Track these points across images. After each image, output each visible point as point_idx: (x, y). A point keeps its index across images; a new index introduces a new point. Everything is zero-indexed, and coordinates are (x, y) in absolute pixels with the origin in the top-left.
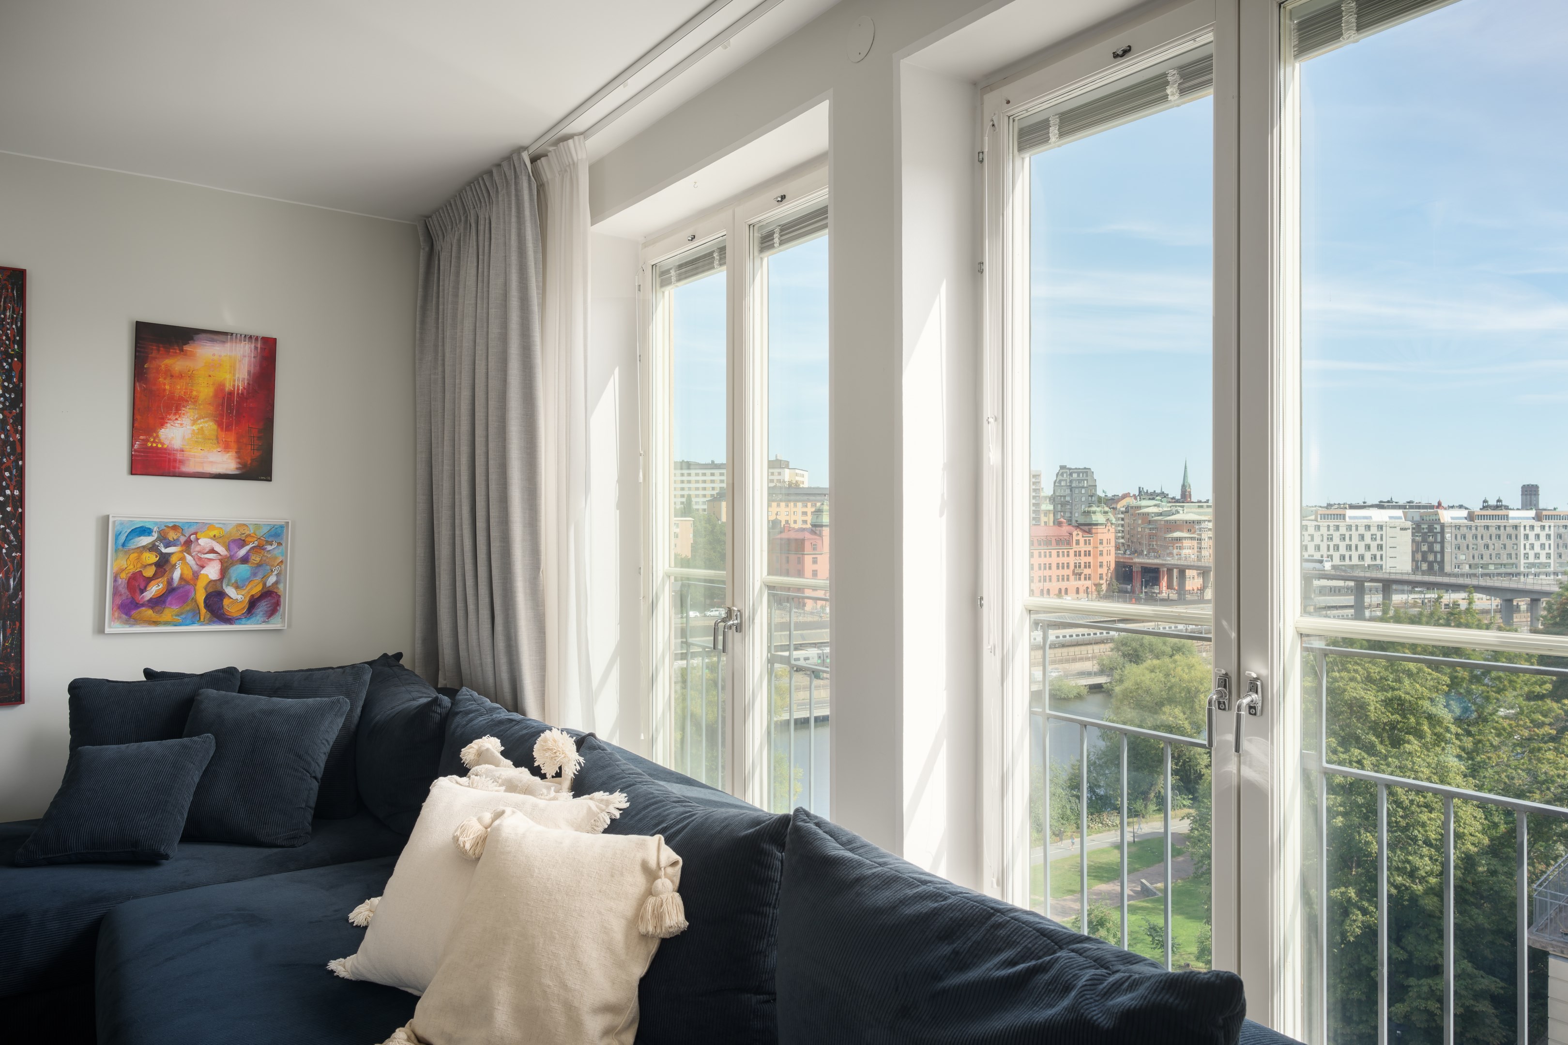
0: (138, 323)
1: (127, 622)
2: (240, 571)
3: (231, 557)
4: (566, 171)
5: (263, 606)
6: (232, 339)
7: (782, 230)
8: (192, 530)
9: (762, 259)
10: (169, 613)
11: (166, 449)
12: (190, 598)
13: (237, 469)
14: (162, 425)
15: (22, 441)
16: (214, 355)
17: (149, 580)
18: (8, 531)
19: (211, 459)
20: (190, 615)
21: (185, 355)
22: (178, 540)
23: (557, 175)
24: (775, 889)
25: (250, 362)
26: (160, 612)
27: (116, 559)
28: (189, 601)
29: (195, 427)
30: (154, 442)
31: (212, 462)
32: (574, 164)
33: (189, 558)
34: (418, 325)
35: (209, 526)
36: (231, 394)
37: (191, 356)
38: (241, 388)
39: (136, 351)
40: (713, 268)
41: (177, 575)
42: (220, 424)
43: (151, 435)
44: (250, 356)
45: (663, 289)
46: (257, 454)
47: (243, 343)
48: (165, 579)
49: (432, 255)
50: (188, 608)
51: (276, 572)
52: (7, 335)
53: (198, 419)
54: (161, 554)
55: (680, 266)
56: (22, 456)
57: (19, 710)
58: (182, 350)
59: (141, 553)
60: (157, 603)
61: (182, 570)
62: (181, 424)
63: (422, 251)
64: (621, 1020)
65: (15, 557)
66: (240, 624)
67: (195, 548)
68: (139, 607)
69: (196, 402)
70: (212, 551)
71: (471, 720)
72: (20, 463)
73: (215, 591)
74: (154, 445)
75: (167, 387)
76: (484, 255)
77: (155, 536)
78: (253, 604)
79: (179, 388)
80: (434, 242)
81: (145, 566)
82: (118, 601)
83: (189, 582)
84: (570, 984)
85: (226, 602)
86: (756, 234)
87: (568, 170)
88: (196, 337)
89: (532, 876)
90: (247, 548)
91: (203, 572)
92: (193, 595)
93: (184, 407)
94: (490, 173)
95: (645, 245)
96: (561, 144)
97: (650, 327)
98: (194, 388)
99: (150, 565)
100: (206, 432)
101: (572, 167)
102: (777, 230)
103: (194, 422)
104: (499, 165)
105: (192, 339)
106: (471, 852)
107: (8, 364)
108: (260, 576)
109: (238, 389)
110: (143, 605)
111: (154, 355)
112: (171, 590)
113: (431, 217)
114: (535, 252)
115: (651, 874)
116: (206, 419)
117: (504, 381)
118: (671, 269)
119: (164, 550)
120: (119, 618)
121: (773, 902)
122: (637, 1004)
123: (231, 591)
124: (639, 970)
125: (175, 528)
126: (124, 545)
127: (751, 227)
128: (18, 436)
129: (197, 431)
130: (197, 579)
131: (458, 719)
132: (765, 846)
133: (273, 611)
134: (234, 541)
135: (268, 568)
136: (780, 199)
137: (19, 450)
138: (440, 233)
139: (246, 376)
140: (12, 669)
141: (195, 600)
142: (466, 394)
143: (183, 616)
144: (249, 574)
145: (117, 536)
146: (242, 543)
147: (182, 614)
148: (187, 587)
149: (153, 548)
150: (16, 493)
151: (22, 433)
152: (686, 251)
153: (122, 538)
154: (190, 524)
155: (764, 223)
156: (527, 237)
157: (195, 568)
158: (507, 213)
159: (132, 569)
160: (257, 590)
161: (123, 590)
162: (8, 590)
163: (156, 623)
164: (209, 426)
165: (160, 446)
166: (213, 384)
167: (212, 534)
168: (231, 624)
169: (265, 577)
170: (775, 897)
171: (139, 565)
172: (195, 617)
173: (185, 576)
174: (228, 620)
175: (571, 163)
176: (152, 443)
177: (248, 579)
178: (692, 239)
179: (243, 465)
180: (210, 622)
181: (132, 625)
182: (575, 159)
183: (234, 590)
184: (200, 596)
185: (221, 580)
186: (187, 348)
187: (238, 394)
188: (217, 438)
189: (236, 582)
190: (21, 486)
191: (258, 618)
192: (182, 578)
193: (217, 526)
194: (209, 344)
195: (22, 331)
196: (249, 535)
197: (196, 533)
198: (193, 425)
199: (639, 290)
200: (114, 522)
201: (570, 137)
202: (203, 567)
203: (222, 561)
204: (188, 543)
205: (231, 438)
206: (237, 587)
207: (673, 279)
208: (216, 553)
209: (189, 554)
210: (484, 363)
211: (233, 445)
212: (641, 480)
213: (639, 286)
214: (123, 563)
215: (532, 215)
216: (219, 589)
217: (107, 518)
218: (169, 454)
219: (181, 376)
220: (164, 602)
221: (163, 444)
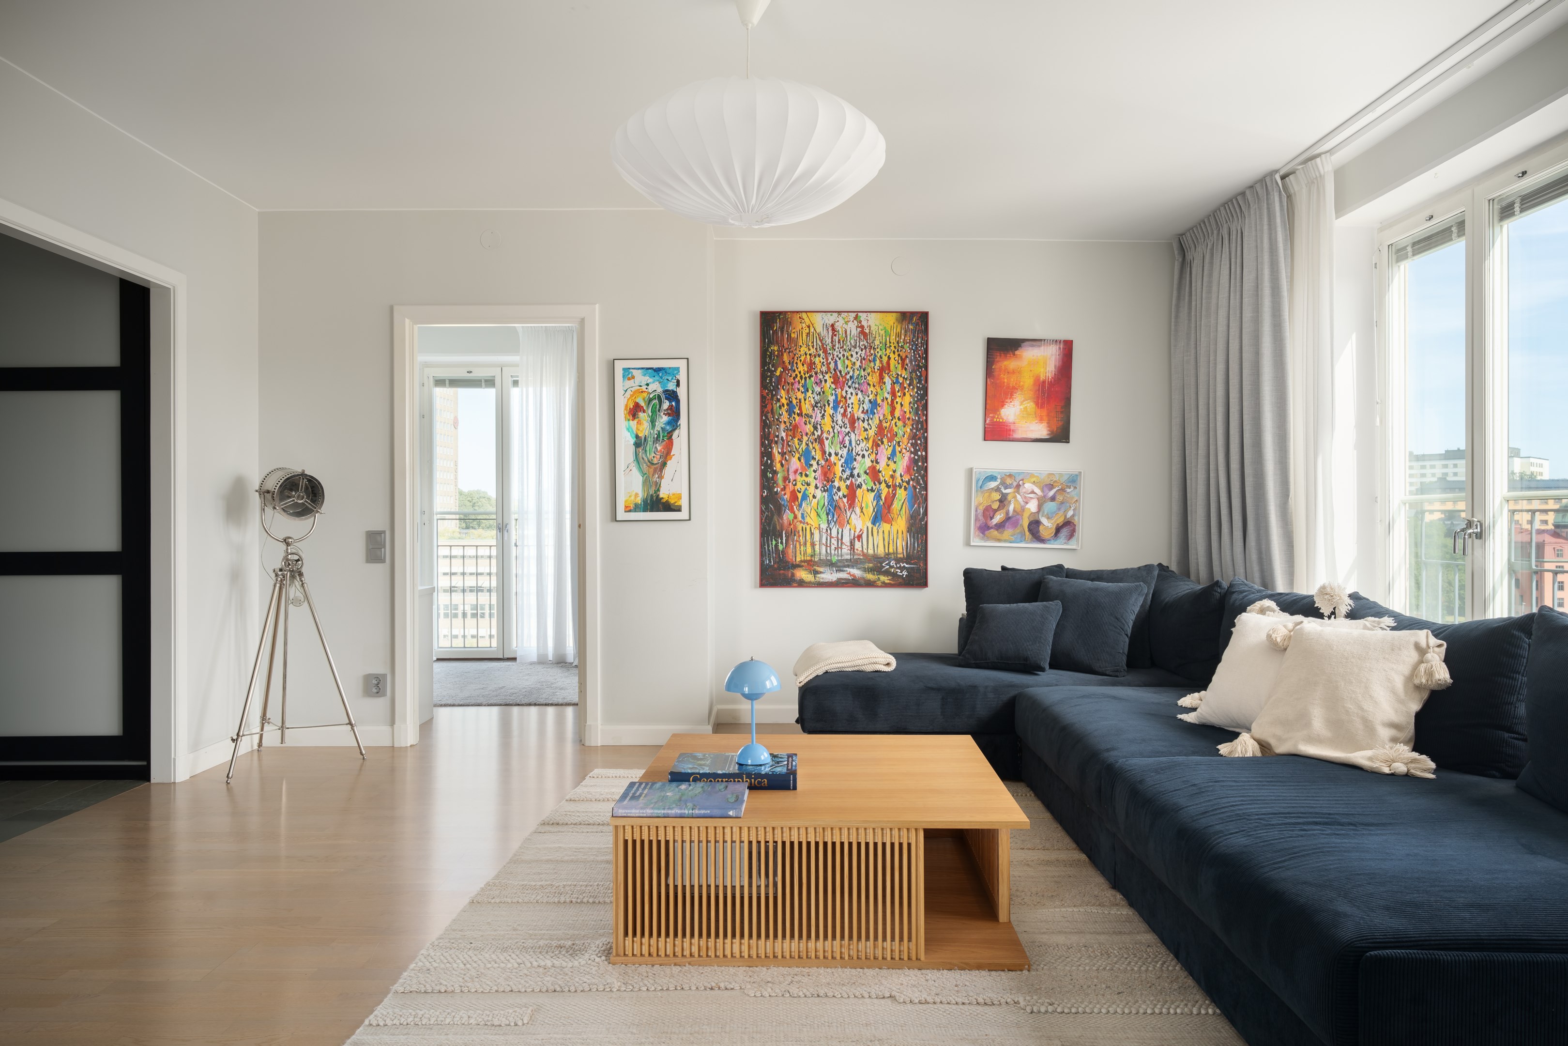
0: (989, 339)
1: (983, 539)
2: (1050, 506)
3: (1045, 496)
4: (1313, 182)
5: (1065, 532)
6: (1044, 343)
7: (1522, 200)
8: (1021, 478)
9: (1501, 226)
10: (1008, 532)
11: (1004, 423)
12: (1019, 524)
13: (1048, 434)
14: (1003, 406)
15: (926, 420)
16: (1033, 356)
17: (995, 511)
18: (919, 477)
19: (1031, 429)
20: (1019, 536)
21: (1016, 357)
22: (1012, 484)
23: (1304, 187)
24: (1523, 663)
25: (1056, 358)
26: (1002, 533)
27: (977, 497)
28: (1019, 526)
29: (1022, 407)
30: (998, 418)
31: (1032, 430)
32: (1320, 176)
33: (1019, 497)
34: (1173, 320)
35: (1031, 475)
36: (1044, 382)
37: (1019, 358)
38: (1050, 377)
39: (987, 358)
40: (1452, 240)
41: (1011, 508)
42: (1037, 404)
43: (996, 414)
44: (1056, 355)
45: (1399, 264)
46: (1060, 423)
47: (1052, 345)
48: (1004, 511)
49: (1185, 264)
50: (1018, 531)
51: (1073, 508)
52: (919, 354)
53: (1024, 401)
54: (1002, 493)
55: (1414, 244)
56: (926, 431)
57: (925, 590)
58: (1014, 354)
59: (991, 492)
60: (1000, 526)
61: (1015, 504)
62: (1014, 405)
63: (1176, 262)
64: (1402, 735)
65: (923, 494)
66: (1050, 544)
67: (1022, 490)
68: (990, 529)
69: (1022, 389)
70: (1033, 492)
71: (1246, 596)
72: (926, 434)
73: (1034, 520)
74: (998, 420)
75: (1006, 380)
76: (1236, 258)
77: (999, 481)
78: (1058, 530)
79: (1013, 381)
80: (1186, 254)
81: (993, 502)
82: (978, 525)
83: (1019, 513)
84: (1365, 708)
85: (1041, 528)
86: (1496, 207)
87: (1316, 182)
88: (1023, 344)
89: (1332, 650)
90: (1055, 490)
91: (1028, 506)
92: (1021, 523)
93: (1015, 393)
94: (1243, 194)
95: (1381, 230)
96: (1309, 162)
97: (1387, 297)
98: (1021, 380)
99: (996, 501)
100: (1029, 410)
101: (1319, 179)
102: (1518, 200)
103: (1021, 403)
104: (1251, 187)
105: (1020, 346)
106: (1281, 644)
107: (920, 372)
108: (1062, 510)
109: (1048, 379)
110: (992, 528)
111: (998, 359)
112: (1008, 518)
113: (1184, 234)
114: (1285, 250)
115: (1422, 651)
116: (1029, 401)
117: (1257, 354)
118: (1407, 246)
119: (1004, 491)
120: (979, 536)
121: (1522, 671)
122: (1413, 728)
123: (1044, 520)
124: (1415, 706)
125: (1010, 476)
126: (981, 487)
127: (1491, 201)
128: (924, 418)
129: (1023, 409)
130: (1024, 511)
131: (1235, 596)
132: (1515, 632)
133: (1071, 535)
134: (1046, 485)
135: (1068, 505)
136: (1521, 175)
137: (925, 427)
138: (1193, 246)
139: (1053, 369)
140: (922, 565)
141: (1022, 526)
142: (1221, 367)
143: (1015, 536)
144: (1055, 508)
145: (977, 481)
146: (1051, 487)
147: (1014, 535)
148: (1018, 517)
149: (997, 489)
150: (924, 453)
151: (927, 416)
152: (1422, 228)
153: (980, 483)
154: (1019, 474)
155: (1504, 196)
156: (1278, 240)
157: (1022, 503)
158: (1258, 222)
159: (986, 504)
160: (1060, 521)
161: (981, 517)
162: (919, 515)
163: (999, 540)
164: (1031, 405)
165: (1001, 420)
166: (1033, 376)
167: (1033, 480)
168: (1044, 543)
169: (1066, 512)
170: (1523, 668)
171: (990, 501)
172: (1022, 539)
173: (1016, 509)
174: (1042, 540)
175: (1318, 175)
176: (997, 418)
177: (1055, 512)
178: (1430, 219)
179: (1052, 432)
180: (1032, 542)
181: (985, 541)
182: (1322, 172)
183: (1046, 520)
184: (1025, 523)
185: (1038, 512)
186: (1017, 352)
187: (1048, 382)
188: (1035, 414)
189: (1047, 514)
190: (926, 449)
191: (1061, 540)
192: (1014, 511)
193: (1036, 475)
194: (1030, 349)
195: (926, 351)
196: (1055, 482)
197: (1022, 480)
198: (1021, 405)
199: (1376, 267)
200: (975, 472)
201: (1319, 155)
202: (1027, 503)
203: (1038, 499)
204: (1018, 486)
205: (1044, 413)
206: (1048, 518)
207: (1410, 254)
208: (1035, 493)
209: (1019, 494)
210: (1237, 341)
211: (1045, 417)
212: (1378, 424)
213: (1376, 264)
214: (981, 499)
215: (1283, 221)
216: (1037, 519)
217: (971, 470)
218: (1007, 426)
219: (1014, 372)
220: (1004, 526)
221: (1003, 419)
